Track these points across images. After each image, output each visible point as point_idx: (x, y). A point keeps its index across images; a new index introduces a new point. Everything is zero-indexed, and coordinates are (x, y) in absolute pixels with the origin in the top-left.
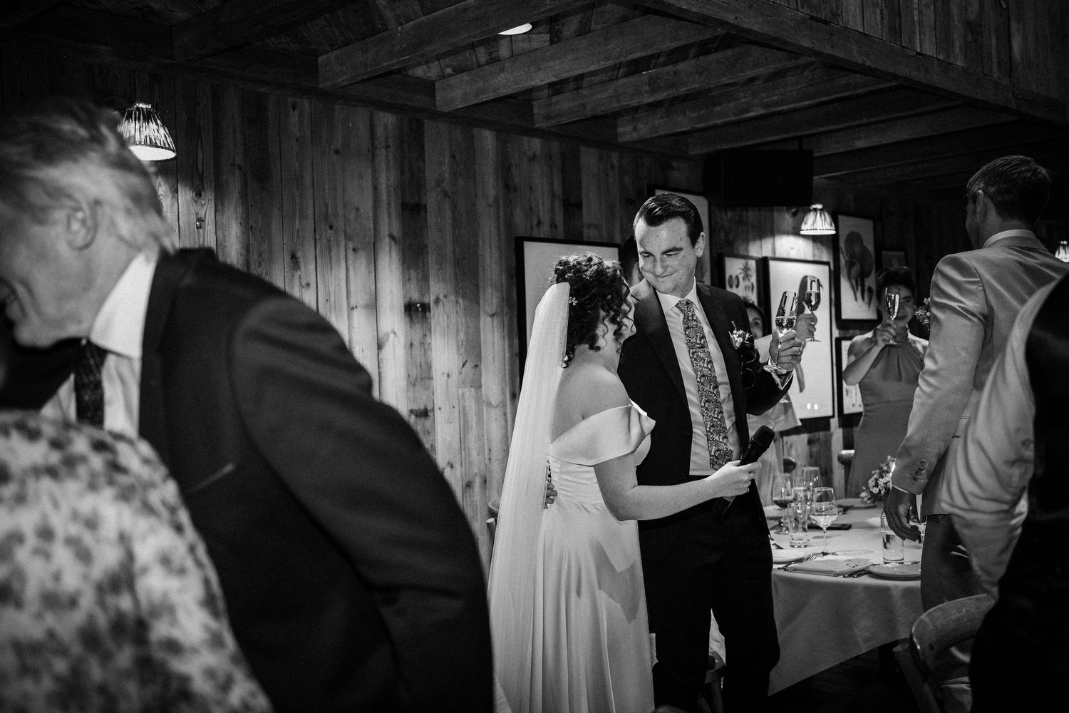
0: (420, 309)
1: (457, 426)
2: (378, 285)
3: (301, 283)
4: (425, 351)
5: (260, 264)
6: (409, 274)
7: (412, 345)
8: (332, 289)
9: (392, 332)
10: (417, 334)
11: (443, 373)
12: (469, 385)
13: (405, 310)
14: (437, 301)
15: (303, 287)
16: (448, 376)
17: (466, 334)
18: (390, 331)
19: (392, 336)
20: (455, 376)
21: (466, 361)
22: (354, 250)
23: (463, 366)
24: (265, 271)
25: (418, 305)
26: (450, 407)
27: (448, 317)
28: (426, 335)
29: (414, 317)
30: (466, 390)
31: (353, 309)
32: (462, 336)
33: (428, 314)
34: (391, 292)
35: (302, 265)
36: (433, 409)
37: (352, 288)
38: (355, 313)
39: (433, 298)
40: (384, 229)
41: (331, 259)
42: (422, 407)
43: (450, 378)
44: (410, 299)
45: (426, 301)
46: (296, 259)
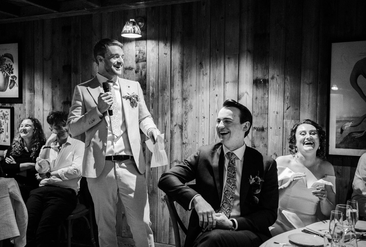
0: (262, 82)
1: (281, 137)
2: (240, 72)
3: (203, 74)
4: (264, 101)
5: (187, 67)
6: (257, 67)
7: (257, 98)
8: (217, 76)
9: (246, 92)
10: (260, 93)
11: (274, 112)
12: (291, 118)
13: (253, 83)
14: (273, 78)
15: (204, 75)
16: (277, 113)
17: (291, 94)
18: (245, 92)
19: (246, 94)
20: (281, 114)
21: (290, 107)
22: (229, 58)
23: (287, 109)
24: (189, 70)
25: (261, 80)
26: (277, 128)
27: (279, 86)
28: (265, 94)
29: (259, 85)
30: (289, 120)
31: (227, 83)
32: (288, 94)
33: (267, 84)
34: (247, 75)
35: (204, 66)
36: (267, 128)
37: (227, 74)
38: (227, 85)
39: (270, 76)
40: (245, 48)
41: (217, 63)
42: (261, 127)
43: (279, 114)
44: (257, 77)
45: (267, 78)
46: (202, 64)
